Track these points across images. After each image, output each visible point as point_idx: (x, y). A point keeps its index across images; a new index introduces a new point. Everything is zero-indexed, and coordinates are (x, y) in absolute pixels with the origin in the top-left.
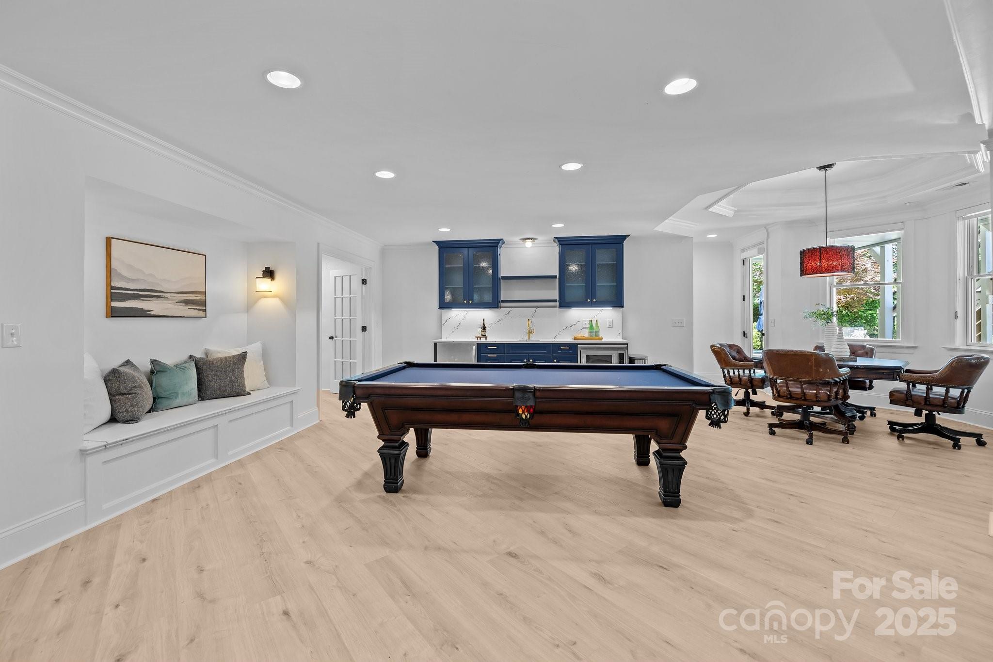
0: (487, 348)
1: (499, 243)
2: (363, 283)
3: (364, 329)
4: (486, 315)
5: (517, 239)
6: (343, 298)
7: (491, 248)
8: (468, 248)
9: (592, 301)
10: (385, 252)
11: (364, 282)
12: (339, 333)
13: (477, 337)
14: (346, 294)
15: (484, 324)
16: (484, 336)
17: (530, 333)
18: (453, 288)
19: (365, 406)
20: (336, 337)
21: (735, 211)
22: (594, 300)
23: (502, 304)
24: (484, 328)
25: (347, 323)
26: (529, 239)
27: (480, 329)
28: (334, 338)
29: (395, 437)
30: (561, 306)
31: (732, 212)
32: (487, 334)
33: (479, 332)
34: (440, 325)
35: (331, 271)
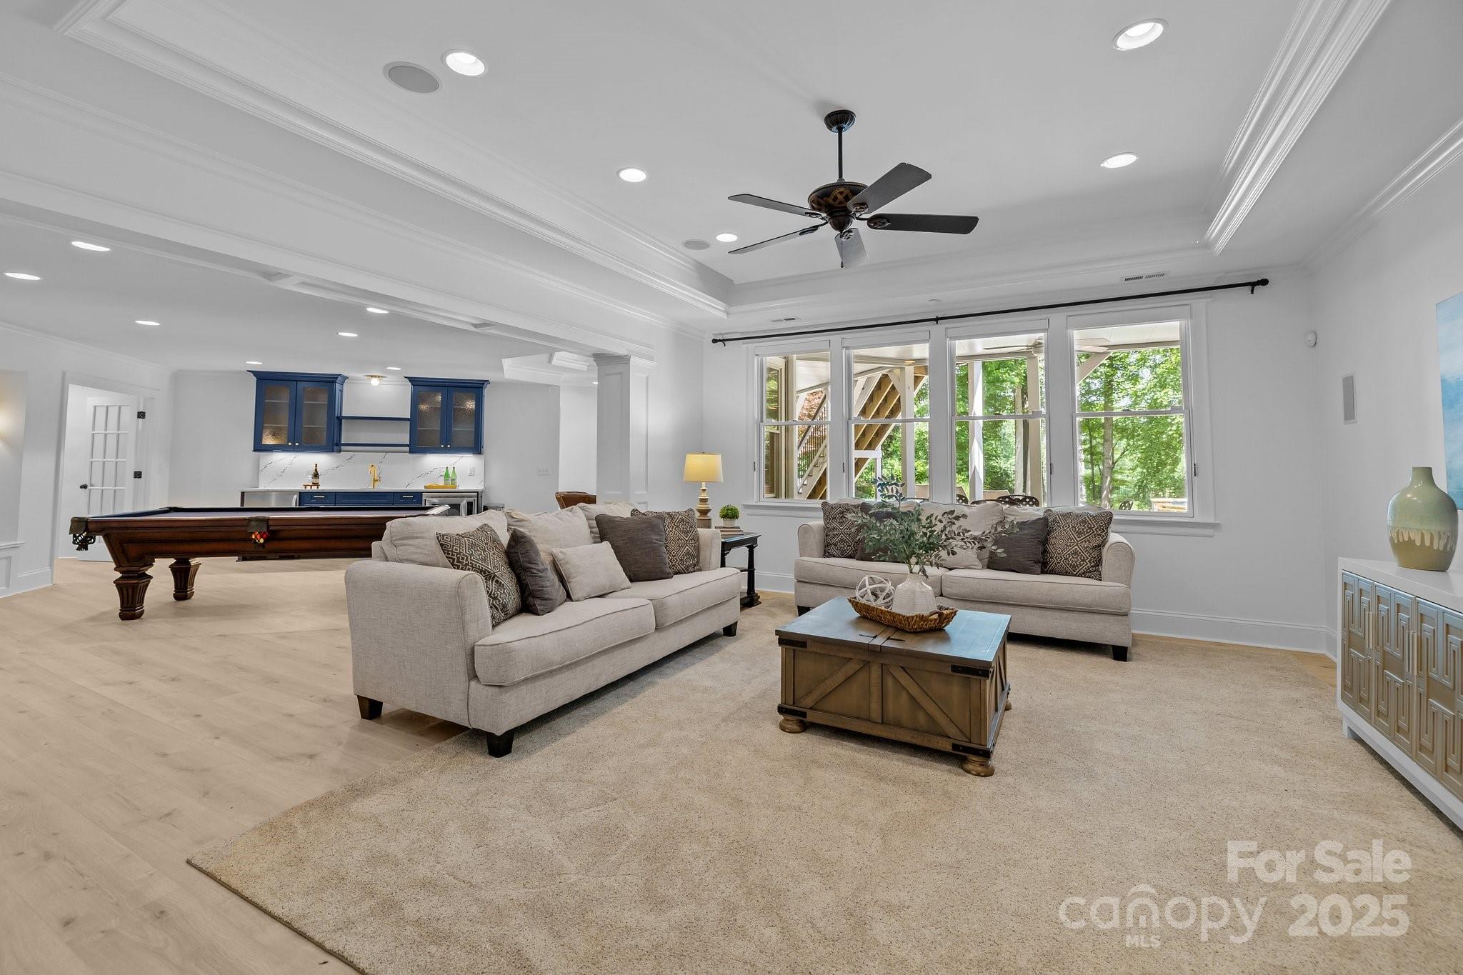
0: (312, 498)
1: (337, 378)
2: (139, 417)
3: (138, 475)
4: (322, 460)
5: (361, 375)
6: (106, 434)
7: (329, 383)
8: (297, 381)
9: (446, 446)
10: (178, 378)
11: (141, 415)
12: (97, 479)
13: (306, 486)
14: (112, 429)
15: (316, 470)
16: (315, 484)
17: (375, 481)
18: (277, 427)
19: (99, 538)
20: (92, 486)
21: (589, 366)
22: (449, 446)
23: (343, 448)
24: (316, 475)
25: (110, 469)
26: (375, 376)
27: (310, 477)
28: (89, 487)
29: (134, 569)
30: (411, 452)
31: (586, 367)
32: (320, 481)
33: (309, 479)
34: (257, 470)
35: (89, 398)
